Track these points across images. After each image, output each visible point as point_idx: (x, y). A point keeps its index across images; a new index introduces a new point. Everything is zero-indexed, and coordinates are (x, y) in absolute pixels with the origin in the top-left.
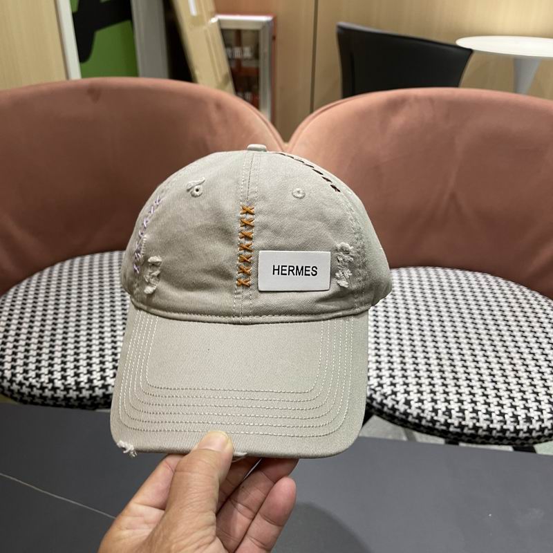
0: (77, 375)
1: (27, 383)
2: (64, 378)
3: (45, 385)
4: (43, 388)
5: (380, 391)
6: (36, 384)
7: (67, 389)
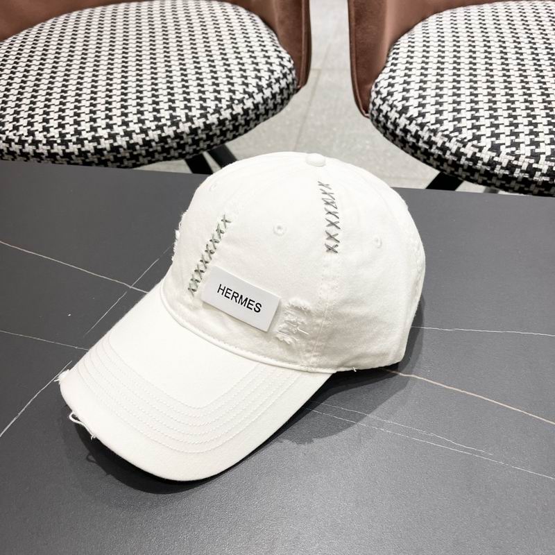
0: (61, 126)
1: (4, 137)
2: (46, 129)
3: (23, 138)
4: (22, 142)
5: (456, 136)
6: (14, 137)
7: (50, 143)
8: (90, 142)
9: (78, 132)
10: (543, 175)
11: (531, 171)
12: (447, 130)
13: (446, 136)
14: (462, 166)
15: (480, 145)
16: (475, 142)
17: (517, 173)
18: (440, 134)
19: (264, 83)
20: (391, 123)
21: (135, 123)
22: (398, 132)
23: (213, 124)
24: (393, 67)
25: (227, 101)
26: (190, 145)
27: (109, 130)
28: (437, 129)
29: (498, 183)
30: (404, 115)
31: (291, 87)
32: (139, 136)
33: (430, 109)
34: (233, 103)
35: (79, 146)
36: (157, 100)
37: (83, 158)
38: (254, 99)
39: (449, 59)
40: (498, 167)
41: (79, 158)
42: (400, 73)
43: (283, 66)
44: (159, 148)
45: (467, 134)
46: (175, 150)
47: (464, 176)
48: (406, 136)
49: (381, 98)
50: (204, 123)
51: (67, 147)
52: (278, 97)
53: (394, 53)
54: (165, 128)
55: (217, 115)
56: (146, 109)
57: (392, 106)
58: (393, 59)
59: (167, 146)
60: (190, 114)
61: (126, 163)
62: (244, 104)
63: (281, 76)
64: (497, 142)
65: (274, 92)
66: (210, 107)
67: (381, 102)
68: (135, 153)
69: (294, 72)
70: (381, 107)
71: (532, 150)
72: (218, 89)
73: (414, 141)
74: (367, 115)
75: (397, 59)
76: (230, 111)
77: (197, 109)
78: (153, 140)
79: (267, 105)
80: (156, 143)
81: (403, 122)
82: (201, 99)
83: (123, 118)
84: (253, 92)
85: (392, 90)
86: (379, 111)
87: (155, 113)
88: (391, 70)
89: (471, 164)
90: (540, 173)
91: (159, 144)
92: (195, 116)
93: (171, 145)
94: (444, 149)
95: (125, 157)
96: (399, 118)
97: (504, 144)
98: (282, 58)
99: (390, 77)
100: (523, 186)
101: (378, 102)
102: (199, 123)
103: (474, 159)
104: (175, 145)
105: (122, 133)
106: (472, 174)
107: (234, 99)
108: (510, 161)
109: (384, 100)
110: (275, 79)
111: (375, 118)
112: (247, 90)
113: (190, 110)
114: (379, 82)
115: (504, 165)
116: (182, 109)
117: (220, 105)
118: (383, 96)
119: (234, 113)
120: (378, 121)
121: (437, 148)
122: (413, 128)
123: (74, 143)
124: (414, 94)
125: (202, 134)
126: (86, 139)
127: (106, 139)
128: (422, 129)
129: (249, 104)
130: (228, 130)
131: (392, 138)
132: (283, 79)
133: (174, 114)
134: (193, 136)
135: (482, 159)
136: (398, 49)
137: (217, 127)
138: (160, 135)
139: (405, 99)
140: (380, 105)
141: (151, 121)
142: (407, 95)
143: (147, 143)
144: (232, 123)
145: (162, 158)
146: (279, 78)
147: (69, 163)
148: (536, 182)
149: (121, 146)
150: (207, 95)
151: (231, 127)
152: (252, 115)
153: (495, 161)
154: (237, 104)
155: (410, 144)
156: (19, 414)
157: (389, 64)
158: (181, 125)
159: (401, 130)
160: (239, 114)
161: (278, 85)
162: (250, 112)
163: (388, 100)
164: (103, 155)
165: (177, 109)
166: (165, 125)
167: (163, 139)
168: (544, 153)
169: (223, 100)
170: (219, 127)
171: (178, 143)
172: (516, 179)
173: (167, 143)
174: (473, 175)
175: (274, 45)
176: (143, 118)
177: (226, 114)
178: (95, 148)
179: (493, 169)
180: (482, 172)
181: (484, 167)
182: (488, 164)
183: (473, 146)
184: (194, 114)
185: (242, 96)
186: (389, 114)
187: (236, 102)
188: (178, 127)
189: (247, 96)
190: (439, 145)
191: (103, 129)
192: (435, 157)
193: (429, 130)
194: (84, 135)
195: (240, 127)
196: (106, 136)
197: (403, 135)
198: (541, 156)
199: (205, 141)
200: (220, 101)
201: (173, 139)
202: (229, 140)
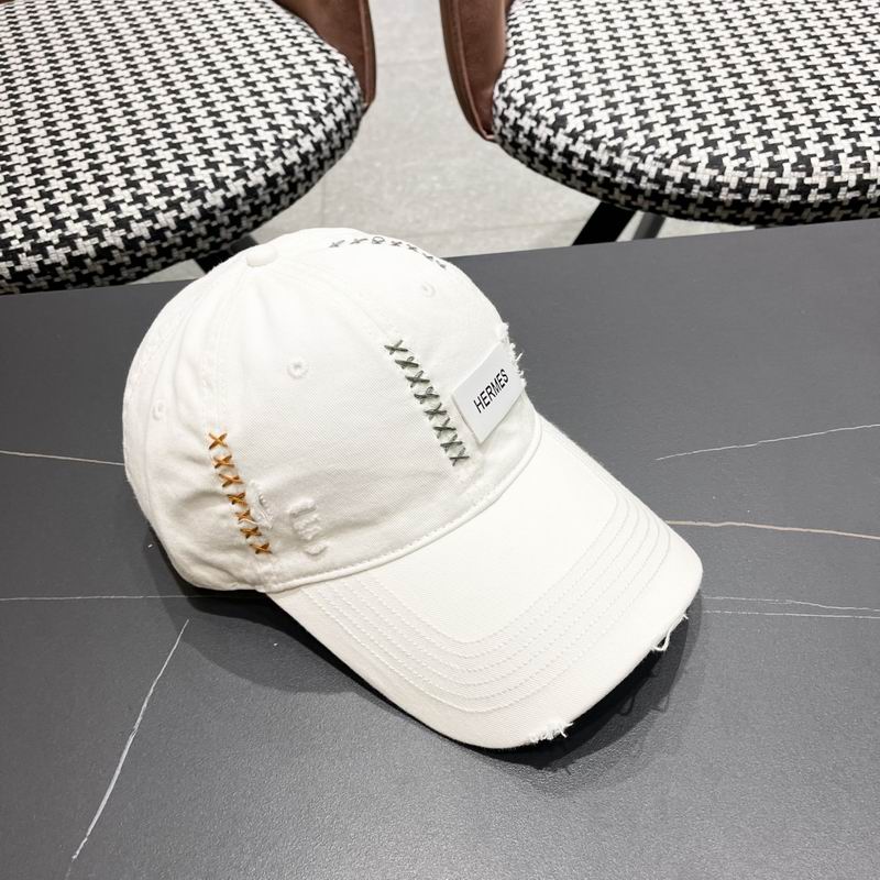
8: (57, 247)
9: (30, 234)
10: (791, 193)
11: (773, 189)
12: (635, 144)
13: (636, 154)
14: (668, 196)
15: (691, 160)
16: (683, 158)
17: (754, 196)
18: (626, 153)
19: (320, 107)
20: (541, 145)
21: (129, 204)
22: (555, 157)
23: (259, 186)
24: (519, 56)
25: (272, 144)
26: (227, 227)
27: (86, 223)
28: (620, 145)
29: (725, 215)
30: (561, 130)
31: (359, 108)
32: (142, 224)
33: (600, 115)
34: (283, 147)
35: (39, 257)
36: (154, 159)
37: (49, 277)
38: (312, 135)
39: (601, 35)
40: (725, 190)
41: (41, 279)
42: (535, 64)
43: (341, 75)
44: (178, 240)
45: (669, 147)
46: (204, 238)
47: (671, 211)
48: (570, 162)
49: (516, 109)
50: (245, 186)
51: (18, 262)
52: (345, 127)
53: (513, 34)
54: (182, 204)
55: (262, 171)
56: (141, 177)
57: (538, 119)
58: (515, 43)
59: (190, 235)
60: (218, 175)
61: (125, 273)
62: (299, 146)
63: (343, 92)
64: (716, 153)
65: (338, 119)
66: (247, 159)
67: (518, 115)
68: (139, 254)
69: (357, 83)
70: (520, 122)
71: (770, 159)
72: (250, 126)
73: (586, 168)
74: (491, 137)
75: (522, 43)
76: (280, 160)
77: (228, 165)
78: (168, 228)
79: (332, 142)
80: (173, 232)
81: (561, 141)
82: (229, 147)
83: (106, 197)
84: (308, 124)
85: (531, 93)
86: (517, 128)
87: (159, 182)
88: (519, 62)
89: (682, 191)
90: (786, 191)
91: (178, 234)
92: (227, 177)
93: (197, 232)
94: (636, 174)
95: (122, 265)
96: (555, 135)
97: (727, 155)
98: (335, 62)
99: (521, 73)
100: (762, 213)
101: (512, 114)
102: (236, 188)
103: (687, 183)
104: (203, 230)
105: (112, 224)
106: (684, 206)
107: (283, 140)
108: (740, 180)
109: (522, 110)
110: (336, 98)
111: (510, 140)
112: (297, 122)
113: (217, 169)
114: (506, 83)
115: (733, 185)
116: (203, 169)
117: (262, 154)
118: (519, 104)
119: (288, 163)
120: (515, 145)
121: (625, 174)
122: (581, 148)
123: (28, 254)
124: (567, 95)
125: (243, 205)
126: (50, 243)
127: (85, 238)
128: (596, 149)
129: (306, 145)
130: (282, 192)
131: (545, 169)
132: (345, 96)
133: (192, 179)
134: (230, 211)
135: (698, 182)
136: (517, 26)
137: (265, 189)
138: (177, 218)
139: (557, 104)
140: (516, 119)
141: (156, 197)
142: (559, 98)
143: (157, 234)
144: (287, 179)
145: (183, 256)
146: (340, 95)
147: (23, 290)
148: (781, 205)
149: (113, 247)
150: (237, 139)
151: (286, 187)
152: (314, 163)
153: (719, 183)
154: (289, 148)
155: (579, 174)
156: (136, 727)
157: (512, 52)
158: (208, 195)
159: (560, 154)
160: (295, 163)
161: (341, 107)
162: (311, 157)
163: (529, 110)
164: (84, 266)
165: (194, 169)
166: (182, 199)
167: (183, 224)
168: (787, 161)
169: (264, 144)
170: (269, 190)
171: (208, 227)
172: (752, 204)
173: (190, 229)
174: (686, 208)
175: (314, 42)
176: (140, 192)
177: (276, 167)
178: (68, 256)
179: (717, 195)
180: (700, 201)
181: (704, 194)
182: (709, 188)
183: (681, 163)
184: (225, 175)
185: (292, 133)
186: (535, 131)
187: (286, 144)
188: (205, 201)
189: (300, 132)
190: (628, 169)
191: (75, 221)
192: (623, 188)
193: (607, 148)
194: (44, 236)
195: (299, 185)
196: (85, 233)
197: (565, 161)
198: (785, 165)
199: (249, 216)
200: (261, 147)
201: (199, 221)
202: (284, 208)
